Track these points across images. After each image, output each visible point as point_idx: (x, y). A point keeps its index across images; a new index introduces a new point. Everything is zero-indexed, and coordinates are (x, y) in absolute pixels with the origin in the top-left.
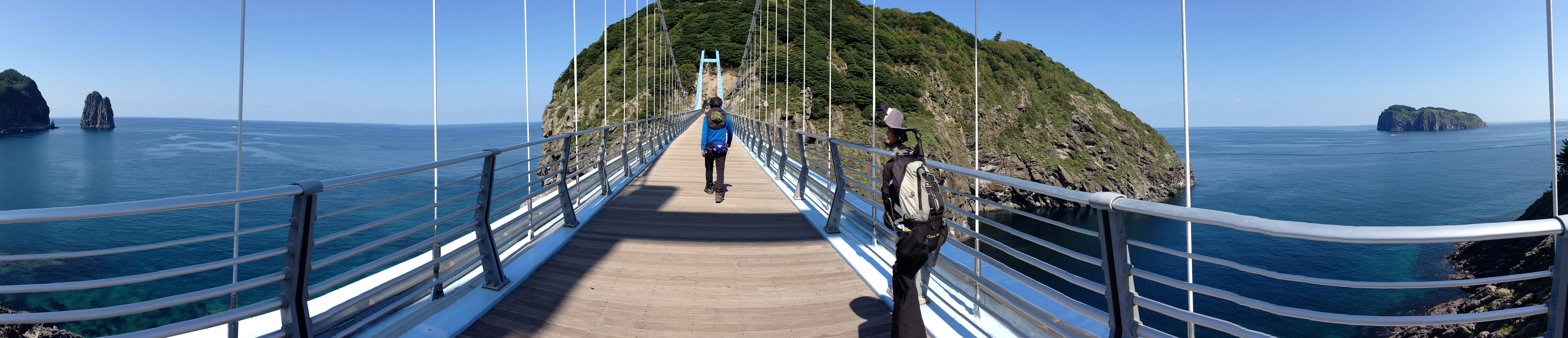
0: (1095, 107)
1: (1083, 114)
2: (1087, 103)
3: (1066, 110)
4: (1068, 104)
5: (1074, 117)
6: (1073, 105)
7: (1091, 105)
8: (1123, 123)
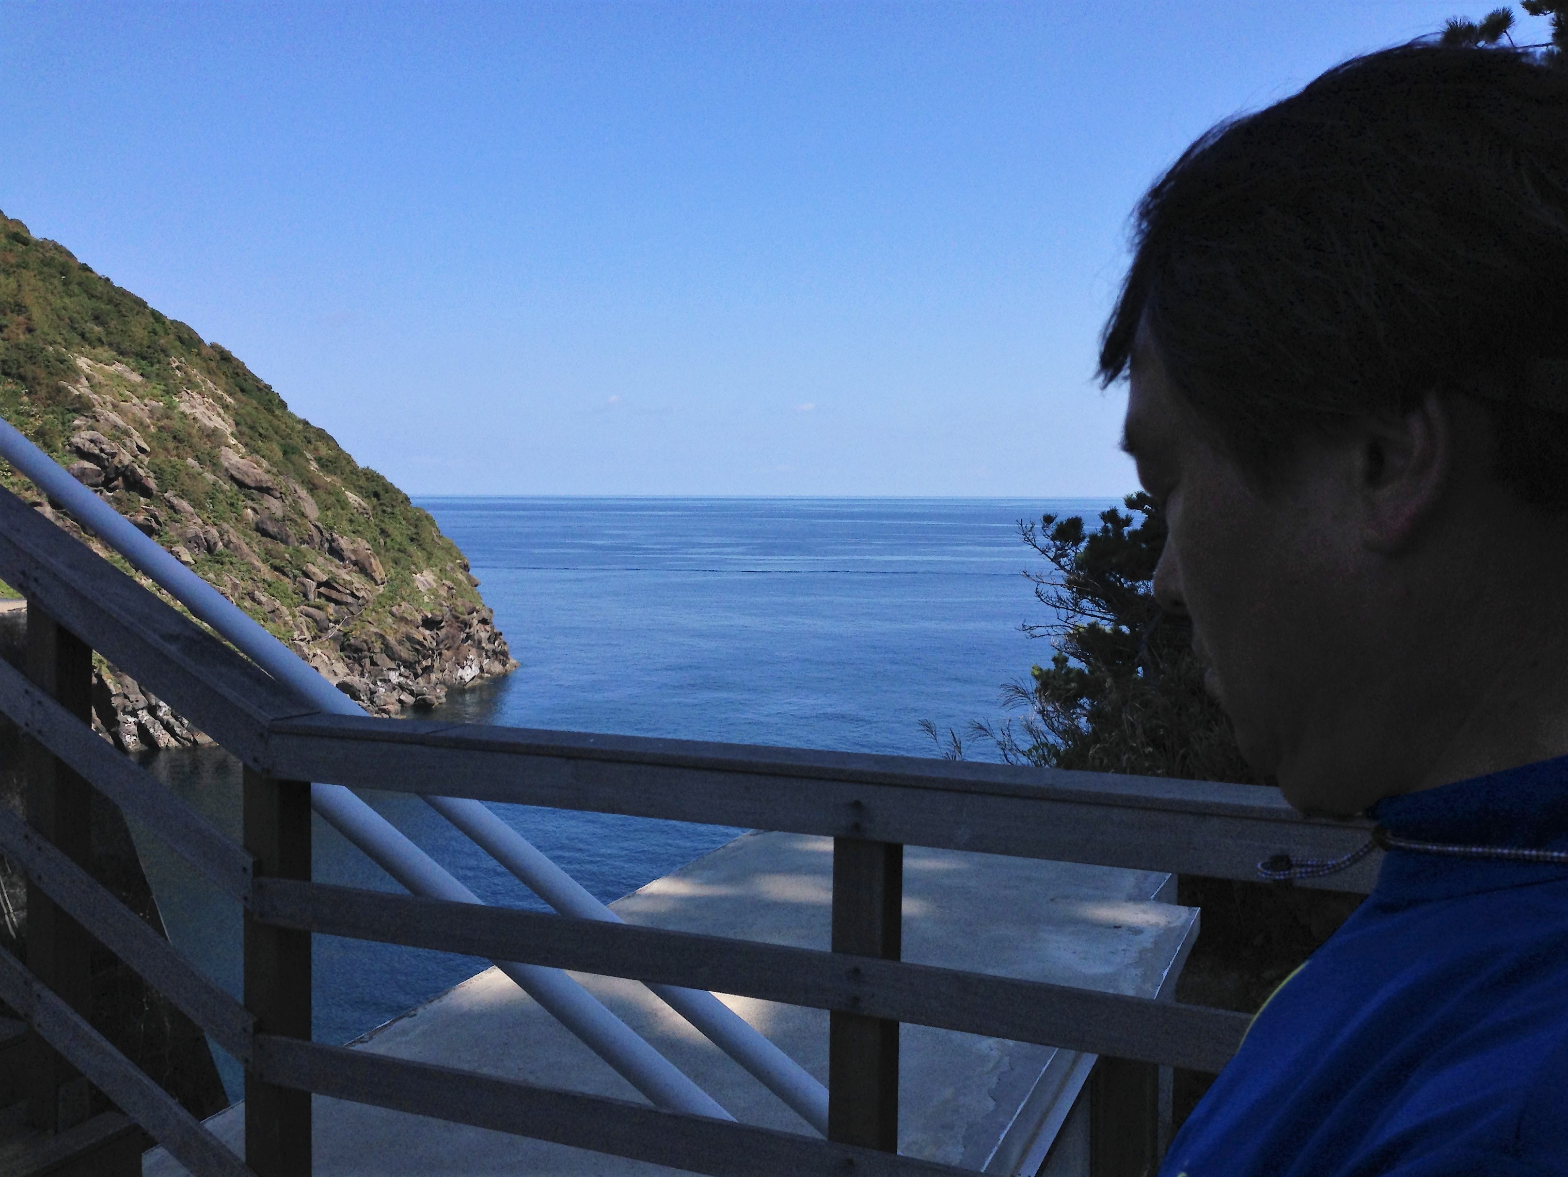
0: (170, 407)
1: (115, 426)
2: (141, 391)
3: (53, 412)
4: (59, 390)
5: (81, 439)
6: (79, 397)
7: (154, 397)
8: (265, 463)
